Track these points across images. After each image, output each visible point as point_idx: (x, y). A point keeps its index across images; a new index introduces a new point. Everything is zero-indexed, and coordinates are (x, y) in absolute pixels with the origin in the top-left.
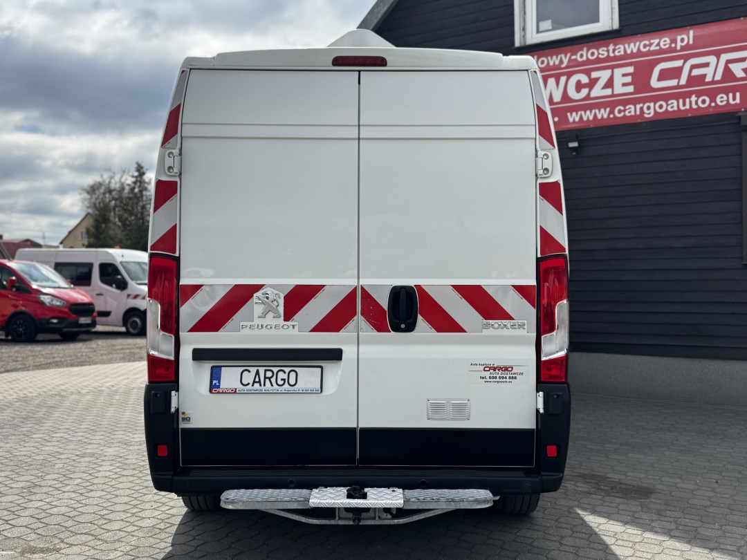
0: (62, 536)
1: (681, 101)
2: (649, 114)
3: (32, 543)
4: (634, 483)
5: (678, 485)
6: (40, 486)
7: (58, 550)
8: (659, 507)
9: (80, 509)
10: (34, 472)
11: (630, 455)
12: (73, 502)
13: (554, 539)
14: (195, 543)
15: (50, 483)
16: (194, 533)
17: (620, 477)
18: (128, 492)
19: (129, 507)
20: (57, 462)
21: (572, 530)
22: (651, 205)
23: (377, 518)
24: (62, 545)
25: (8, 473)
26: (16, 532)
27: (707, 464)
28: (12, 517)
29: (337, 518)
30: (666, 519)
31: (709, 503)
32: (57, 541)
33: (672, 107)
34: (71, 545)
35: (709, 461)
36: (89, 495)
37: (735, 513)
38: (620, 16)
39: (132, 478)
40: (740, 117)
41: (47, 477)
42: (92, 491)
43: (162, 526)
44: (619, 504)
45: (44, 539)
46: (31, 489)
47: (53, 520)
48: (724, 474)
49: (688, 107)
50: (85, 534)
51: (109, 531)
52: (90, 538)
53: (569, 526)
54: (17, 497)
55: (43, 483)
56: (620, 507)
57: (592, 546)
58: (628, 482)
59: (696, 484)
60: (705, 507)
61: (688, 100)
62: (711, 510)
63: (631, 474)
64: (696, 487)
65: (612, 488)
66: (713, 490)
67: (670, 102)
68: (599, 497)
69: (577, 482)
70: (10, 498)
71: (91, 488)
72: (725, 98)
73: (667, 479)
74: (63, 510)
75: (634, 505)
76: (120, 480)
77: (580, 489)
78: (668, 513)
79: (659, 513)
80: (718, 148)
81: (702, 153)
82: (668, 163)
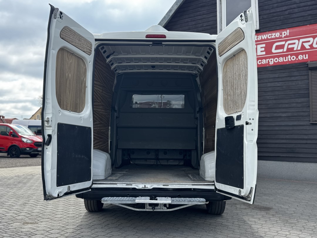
0: (38, 219)
3: (27, 221)
4: (264, 206)
5: (282, 207)
6: (28, 204)
7: (37, 223)
8: (273, 213)
9: (44, 211)
10: (25, 199)
11: (263, 197)
12: (41, 209)
13: (231, 222)
14: (91, 221)
15: (32, 203)
16: (90, 218)
17: (258, 204)
18: (62, 206)
19: (63, 210)
20: (34, 196)
21: (238, 220)
22: (273, 99)
23: (161, 209)
24: (39, 222)
25: (15, 200)
26: (20, 217)
27: (294, 200)
28: (18, 213)
29: (146, 208)
30: (276, 217)
31: (293, 213)
32: (36, 220)
34: (42, 222)
35: (295, 199)
36: (48, 206)
37: (303, 216)
38: (260, 24)
39: (64, 202)
40: (308, 64)
41: (30, 201)
42: (48, 205)
43: (77, 216)
44: (257, 212)
45: (31, 220)
46: (24, 204)
47: (34, 214)
48: (300, 203)
50: (47, 218)
51: (56, 218)
52: (49, 220)
53: (237, 219)
54: (20, 207)
55: (29, 203)
56: (258, 213)
57: (245, 224)
58: (262, 206)
59: (289, 206)
60: (292, 214)
62: (294, 215)
63: (263, 203)
64: (289, 207)
65: (255, 207)
66: (296, 208)
68: (250, 210)
69: (241, 205)
70: (16, 207)
71: (48, 204)
73: (277, 205)
74: (38, 211)
75: (263, 213)
76: (59, 202)
77: (242, 207)
78: (277, 215)
79: (273, 215)
80: (299, 77)
81: (293, 78)
82: (279, 82)
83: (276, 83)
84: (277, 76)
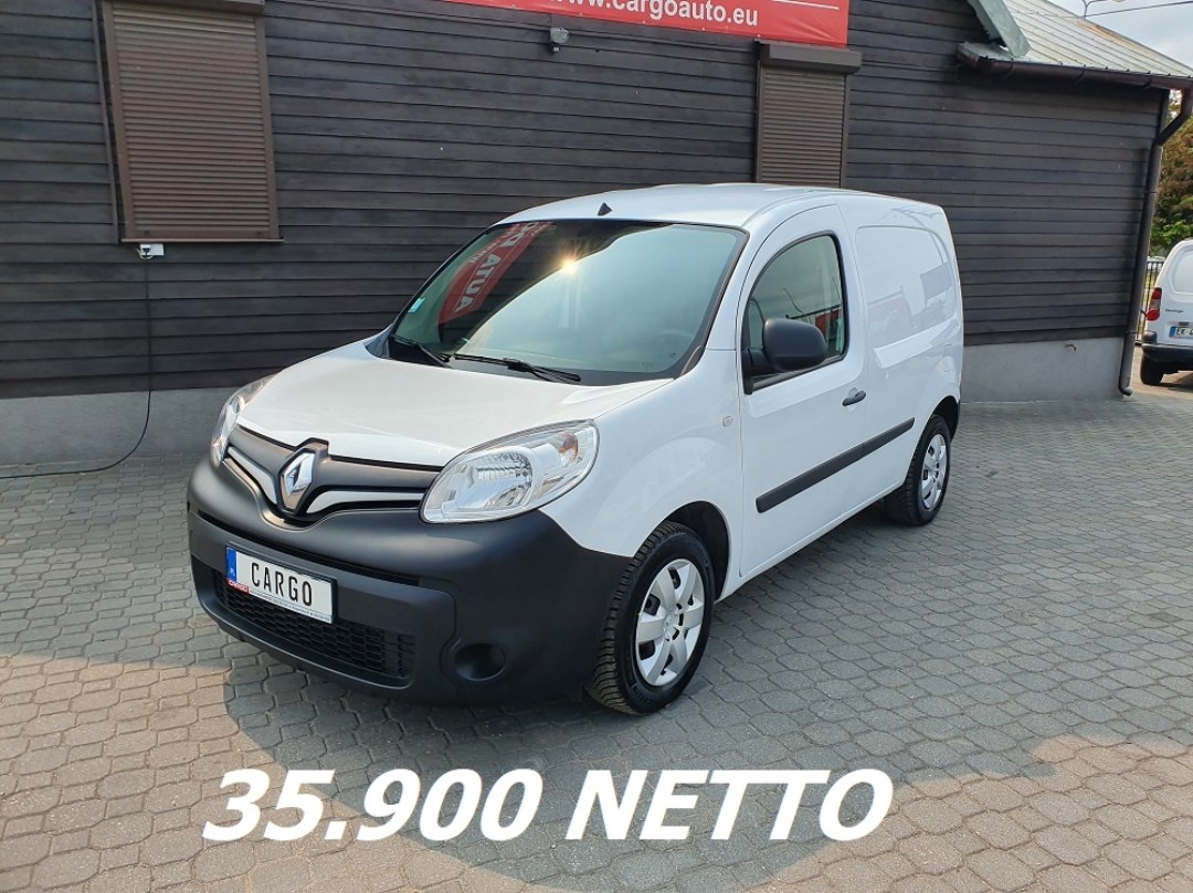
1: (694, 5)
2: (656, 15)
33: (684, 12)
49: (701, 16)
61: (702, 6)
67: (682, 4)
72: (742, 15)
80: (731, 84)
81: (714, 86)
82: (677, 94)
83: (668, 93)
84: (670, 65)
